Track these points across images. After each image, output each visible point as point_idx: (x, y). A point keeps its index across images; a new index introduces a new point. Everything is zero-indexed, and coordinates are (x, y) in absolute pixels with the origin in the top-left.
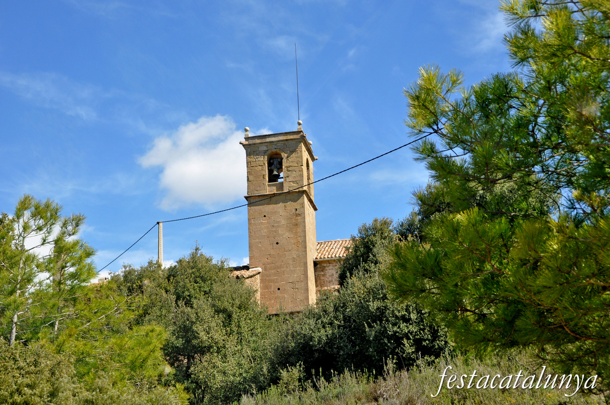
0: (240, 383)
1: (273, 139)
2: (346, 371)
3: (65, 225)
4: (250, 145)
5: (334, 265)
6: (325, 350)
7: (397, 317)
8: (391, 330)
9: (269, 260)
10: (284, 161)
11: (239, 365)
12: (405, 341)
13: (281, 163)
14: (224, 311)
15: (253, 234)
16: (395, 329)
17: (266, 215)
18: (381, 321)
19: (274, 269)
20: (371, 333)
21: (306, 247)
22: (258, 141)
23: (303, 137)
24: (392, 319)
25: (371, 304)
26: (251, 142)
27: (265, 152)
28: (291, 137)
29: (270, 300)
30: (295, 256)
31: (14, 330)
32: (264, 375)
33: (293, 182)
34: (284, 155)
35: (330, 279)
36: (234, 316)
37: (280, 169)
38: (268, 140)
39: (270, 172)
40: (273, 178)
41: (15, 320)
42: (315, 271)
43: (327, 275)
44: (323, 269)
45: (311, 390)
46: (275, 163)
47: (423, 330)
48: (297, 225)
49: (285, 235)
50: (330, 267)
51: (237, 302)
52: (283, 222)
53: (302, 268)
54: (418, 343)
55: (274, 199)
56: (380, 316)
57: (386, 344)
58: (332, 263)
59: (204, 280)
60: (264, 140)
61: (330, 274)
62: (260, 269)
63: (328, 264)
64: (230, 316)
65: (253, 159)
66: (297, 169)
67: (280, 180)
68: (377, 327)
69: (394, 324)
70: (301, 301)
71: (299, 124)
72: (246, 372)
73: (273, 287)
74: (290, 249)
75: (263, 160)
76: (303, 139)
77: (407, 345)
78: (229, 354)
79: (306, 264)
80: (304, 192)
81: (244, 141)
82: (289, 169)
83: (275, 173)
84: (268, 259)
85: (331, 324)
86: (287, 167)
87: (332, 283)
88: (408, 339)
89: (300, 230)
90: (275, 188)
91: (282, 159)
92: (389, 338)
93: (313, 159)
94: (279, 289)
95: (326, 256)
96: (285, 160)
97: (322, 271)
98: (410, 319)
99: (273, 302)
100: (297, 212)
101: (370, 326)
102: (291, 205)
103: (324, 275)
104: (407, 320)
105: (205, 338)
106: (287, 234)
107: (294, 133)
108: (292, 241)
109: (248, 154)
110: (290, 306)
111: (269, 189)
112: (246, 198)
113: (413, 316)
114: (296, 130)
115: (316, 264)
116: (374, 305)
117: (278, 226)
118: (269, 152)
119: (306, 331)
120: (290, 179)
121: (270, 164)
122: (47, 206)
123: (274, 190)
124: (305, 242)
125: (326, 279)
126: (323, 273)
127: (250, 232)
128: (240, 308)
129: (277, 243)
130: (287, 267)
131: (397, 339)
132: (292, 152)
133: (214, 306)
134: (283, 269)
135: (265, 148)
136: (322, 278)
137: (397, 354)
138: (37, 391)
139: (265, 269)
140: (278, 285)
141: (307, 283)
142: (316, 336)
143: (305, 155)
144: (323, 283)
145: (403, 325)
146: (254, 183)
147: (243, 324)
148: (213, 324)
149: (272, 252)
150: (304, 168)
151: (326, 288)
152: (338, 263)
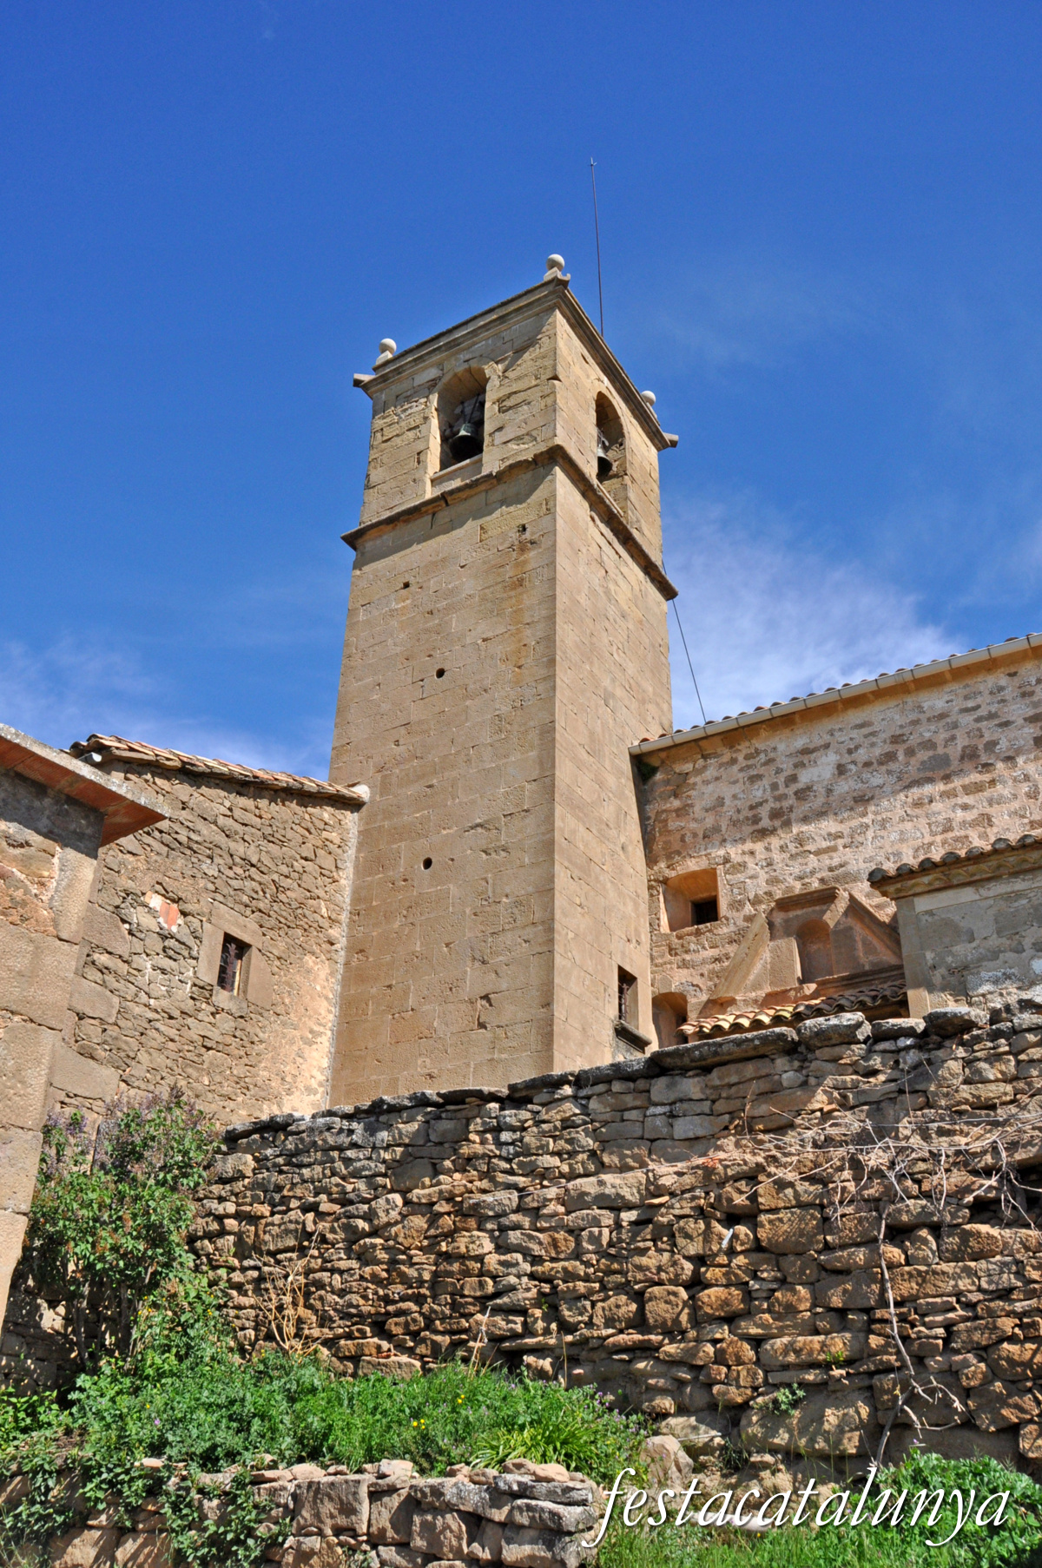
1: (459, 335)
4: (384, 379)
5: (726, 758)
9: (401, 748)
10: (494, 385)
13: (483, 404)
15: (355, 663)
17: (412, 580)
19: (419, 778)
22: (410, 359)
23: (558, 289)
27: (432, 385)
29: (388, 916)
30: (505, 709)
33: (518, 439)
34: (494, 371)
35: (710, 821)
37: (481, 418)
43: (697, 809)
44: (680, 786)
48: (521, 582)
49: (471, 635)
50: (710, 773)
52: (470, 588)
53: (533, 754)
55: (445, 516)
58: (716, 755)
61: (708, 801)
62: (362, 791)
63: (701, 762)
65: (391, 417)
66: (536, 392)
70: (518, 903)
73: (407, 856)
74: (487, 683)
75: (424, 410)
76: (560, 297)
80: (558, 458)
82: (508, 403)
84: (397, 743)
86: (500, 402)
87: (717, 838)
90: (453, 483)
91: (486, 387)
94: (428, 863)
96: (497, 383)
97: (676, 796)
99: (396, 925)
100: (527, 535)
102: (507, 522)
103: (680, 812)
106: (481, 629)
108: (499, 649)
110: (469, 934)
112: (351, 540)
115: (647, 768)
117: (449, 609)
118: (447, 379)
120: (507, 435)
125: (693, 825)
126: (676, 803)
127: (344, 660)
129: (441, 673)
130: (468, 761)
132: (521, 350)
134: (454, 774)
135: (432, 376)
136: (672, 825)
140: (423, 848)
143: (588, 371)
144: (676, 846)
146: (384, 488)
149: (416, 713)
150: (574, 397)
151: (692, 865)
152: (744, 748)
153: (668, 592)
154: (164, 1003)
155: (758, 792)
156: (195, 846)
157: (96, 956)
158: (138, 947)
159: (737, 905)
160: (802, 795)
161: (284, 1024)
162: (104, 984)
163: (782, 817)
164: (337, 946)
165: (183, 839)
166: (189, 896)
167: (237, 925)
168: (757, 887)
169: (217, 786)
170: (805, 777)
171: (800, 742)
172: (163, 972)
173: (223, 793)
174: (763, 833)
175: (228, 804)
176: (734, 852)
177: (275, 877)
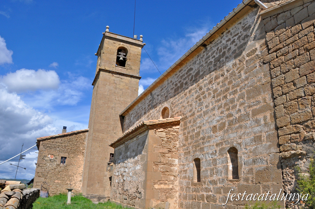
154: (52, 168)
156: (55, 147)
157: (40, 165)
158: (46, 162)
161: (74, 166)
162: (41, 168)
164: (84, 153)
165: (53, 146)
166: (55, 154)
167: (64, 155)
169: (59, 138)
172: (51, 164)
173: (60, 138)
175: (61, 139)
177: (71, 147)
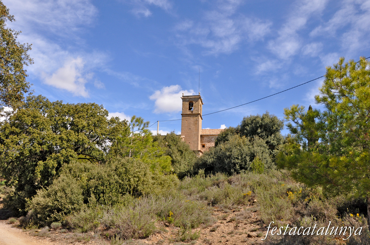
0: (184, 172)
1: (191, 97)
2: (219, 172)
3: (144, 125)
4: (184, 98)
6: (211, 165)
7: (235, 158)
8: (233, 161)
9: (187, 134)
10: (194, 104)
11: (184, 167)
12: (237, 165)
13: (193, 105)
14: (181, 151)
15: (183, 125)
16: (234, 161)
17: (187, 120)
18: (230, 158)
19: (188, 137)
20: (226, 161)
21: (198, 131)
22: (186, 97)
23: (200, 97)
24: (233, 158)
25: (227, 153)
26: (184, 97)
28: (197, 97)
30: (195, 133)
31: (130, 154)
32: (191, 171)
34: (194, 102)
35: (205, 141)
36: (184, 153)
37: (192, 106)
38: (189, 97)
39: (189, 107)
40: (190, 109)
41: (130, 151)
42: (201, 138)
45: (209, 177)
46: (191, 105)
47: (242, 162)
49: (192, 127)
51: (185, 149)
52: (192, 123)
54: (240, 165)
55: (190, 115)
56: (229, 157)
57: (231, 165)
59: (174, 141)
60: (188, 97)
61: (205, 139)
62: (184, 136)
64: (182, 153)
65: (184, 103)
66: (198, 107)
67: (192, 110)
68: (228, 160)
69: (234, 160)
70: (196, 147)
71: (199, 93)
72: (186, 169)
74: (194, 131)
75: (187, 103)
76: (200, 98)
77: (237, 166)
78: (182, 163)
79: (198, 136)
80: (199, 114)
81: (182, 97)
83: (191, 107)
85: (213, 157)
86: (195, 106)
88: (238, 164)
89: (197, 125)
90: (190, 112)
91: (193, 103)
92: (232, 163)
93: (202, 104)
94: (189, 143)
95: (204, 134)
97: (203, 138)
98: (238, 158)
100: (197, 120)
101: (226, 160)
102: (195, 118)
103: (203, 140)
104: (238, 159)
105: (175, 159)
106: (193, 126)
107: (197, 96)
108: (195, 129)
109: (183, 101)
110: (192, 148)
111: (189, 112)
112: (181, 114)
113: (240, 158)
114: (198, 95)
115: (201, 136)
116: (228, 153)
117: (190, 124)
118: (190, 101)
119: (206, 159)
120: (195, 110)
121: (189, 105)
122: (140, 119)
123: (190, 113)
124: (198, 129)
127: (182, 125)
128: (185, 150)
129: (190, 129)
130: (192, 136)
131: (235, 164)
132: (196, 102)
133: (177, 149)
135: (188, 100)
137: (234, 168)
138: (141, 174)
139: (186, 136)
141: (198, 142)
142: (209, 160)
143: (200, 103)
144: (203, 142)
145: (236, 160)
146: (184, 110)
147: (186, 155)
148: (177, 155)
149: (188, 132)
150: (200, 106)
151: (204, 144)
152: (208, 136)
153: (202, 119)
155: (209, 140)
159: (206, 147)
160: (211, 140)
163: (210, 142)
168: (208, 146)
170: (212, 139)
171: (212, 137)
174: (209, 143)
176: (207, 143)
